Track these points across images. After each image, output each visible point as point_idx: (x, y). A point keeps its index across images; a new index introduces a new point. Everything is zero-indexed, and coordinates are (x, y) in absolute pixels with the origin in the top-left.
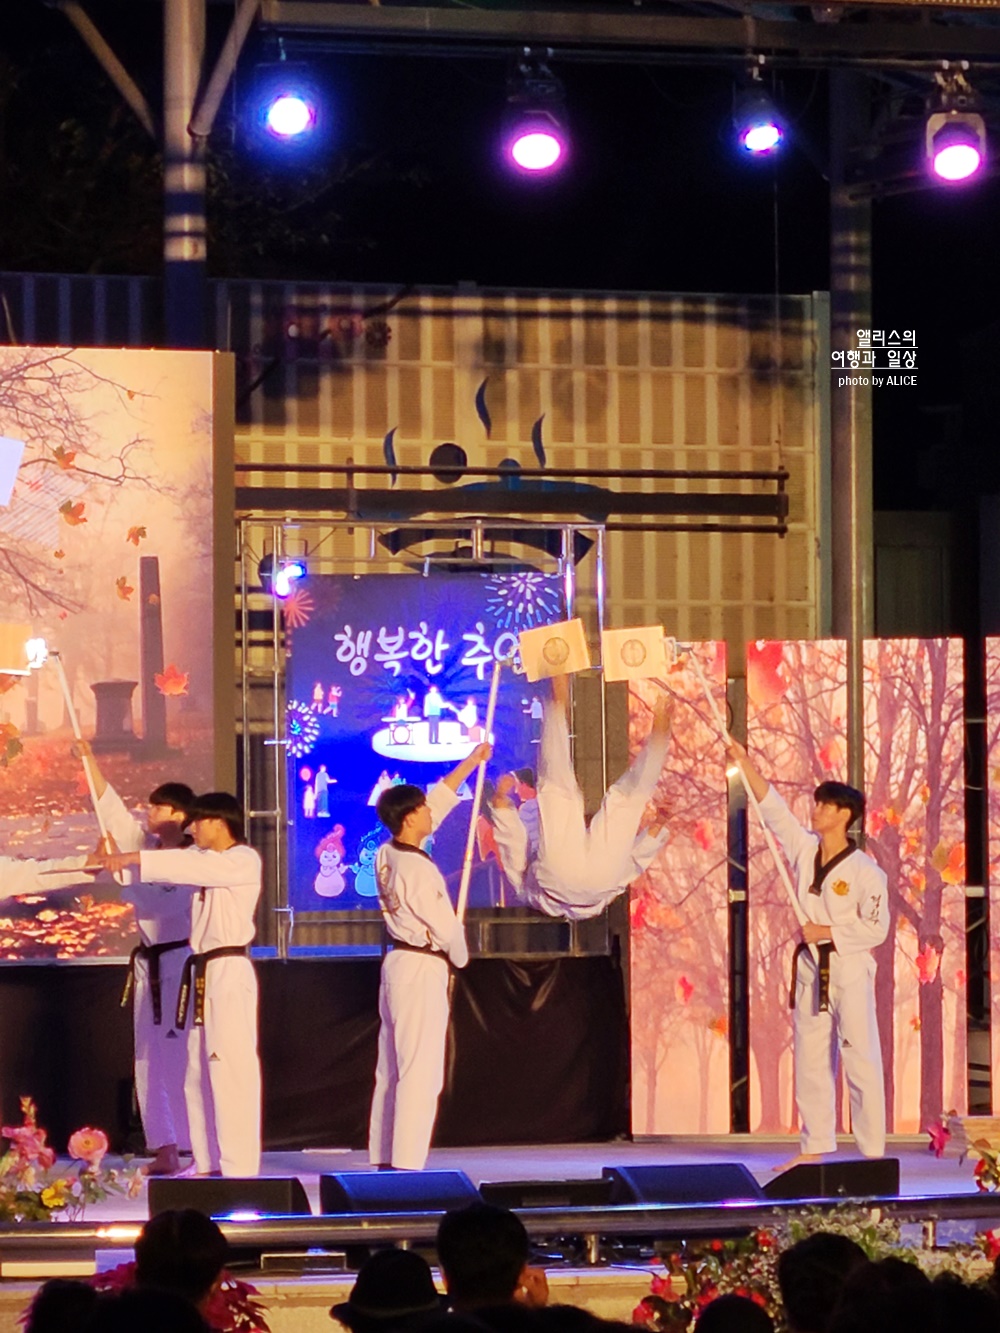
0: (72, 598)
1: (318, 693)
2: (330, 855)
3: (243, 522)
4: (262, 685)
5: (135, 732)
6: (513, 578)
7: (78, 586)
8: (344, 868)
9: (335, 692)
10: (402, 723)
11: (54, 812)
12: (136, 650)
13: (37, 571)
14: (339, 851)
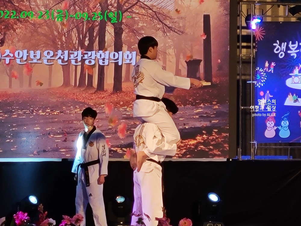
0: (179, 29)
1: (267, 64)
2: (270, 123)
5: (201, 78)
7: (181, 25)
8: (275, 128)
9: (273, 64)
10: (296, 76)
12: (202, 48)
13: (167, 19)
14: (274, 122)
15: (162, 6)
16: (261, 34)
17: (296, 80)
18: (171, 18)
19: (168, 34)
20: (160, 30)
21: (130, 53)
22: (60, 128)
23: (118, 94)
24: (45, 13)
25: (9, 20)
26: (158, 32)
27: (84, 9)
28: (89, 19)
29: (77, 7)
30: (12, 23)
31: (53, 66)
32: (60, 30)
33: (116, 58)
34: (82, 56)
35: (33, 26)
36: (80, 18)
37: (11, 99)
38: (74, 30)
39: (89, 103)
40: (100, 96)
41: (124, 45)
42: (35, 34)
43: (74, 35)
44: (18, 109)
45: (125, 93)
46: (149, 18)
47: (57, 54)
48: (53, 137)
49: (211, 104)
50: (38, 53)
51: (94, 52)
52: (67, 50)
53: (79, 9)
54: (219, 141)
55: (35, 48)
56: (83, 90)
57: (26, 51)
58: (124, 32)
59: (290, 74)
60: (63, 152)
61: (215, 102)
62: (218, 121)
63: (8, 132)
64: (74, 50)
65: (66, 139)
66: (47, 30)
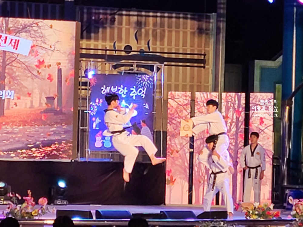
1: (97, 101)
2: (99, 138)
3: (81, 61)
4: (84, 99)
5: (55, 108)
6: (143, 76)
7: (43, 74)
8: (102, 141)
9: (101, 101)
11: (36, 126)
12: (56, 90)
13: (34, 71)
15: (31, 62)
16: (94, 82)
19: (35, 80)
23: (2, 117)
26: (28, 78)
41: (6, 86)
45: (6, 117)
46: (23, 70)
49: (61, 125)
54: (66, 148)
58: (6, 78)
61: (64, 123)
62: (65, 136)
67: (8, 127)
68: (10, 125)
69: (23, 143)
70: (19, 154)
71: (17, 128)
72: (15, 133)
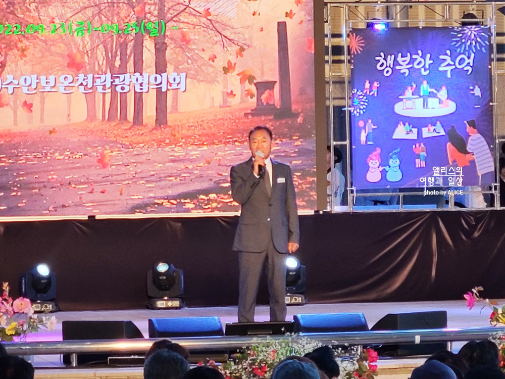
0: (243, 42)
1: (367, 85)
2: (374, 162)
5: (276, 105)
6: (465, 28)
7: (247, 36)
8: (381, 169)
9: (376, 84)
10: (409, 99)
11: (236, 143)
12: (276, 66)
13: (227, 29)
14: (379, 161)
15: (220, 13)
16: (359, 46)
17: (409, 104)
18: (233, 28)
19: (229, 49)
20: (217, 43)
21: (178, 75)
22: (84, 176)
23: (163, 129)
24: (59, 26)
25: (11, 37)
26: (215, 46)
27: (113, 19)
28: (120, 32)
29: (103, 17)
30: (15, 41)
31: (72, 94)
32: (81, 48)
33: (158, 82)
34: (112, 80)
35: (44, 44)
36: (108, 32)
37: (16, 140)
38: (99, 47)
39: (122, 142)
40: (137, 133)
41: (168, 65)
42: (47, 54)
43: (100, 54)
44: (27, 152)
45: (172, 128)
46: (203, 29)
47: (78, 79)
48: (75, 187)
49: (291, 139)
50: (52, 78)
51: (127, 75)
52: (91, 73)
53: (106, 19)
54: (302, 188)
55: (47, 71)
56: (114, 126)
57: (36, 76)
58: (168, 48)
59: (400, 97)
60: (89, 206)
61: (297, 136)
62: (300, 161)
63: (14, 183)
64: (100, 73)
65: (93, 190)
66: (63, 48)
67: (176, 149)
68: (181, 144)
69: (211, 180)
70: (202, 203)
71: (196, 151)
72: (192, 161)
